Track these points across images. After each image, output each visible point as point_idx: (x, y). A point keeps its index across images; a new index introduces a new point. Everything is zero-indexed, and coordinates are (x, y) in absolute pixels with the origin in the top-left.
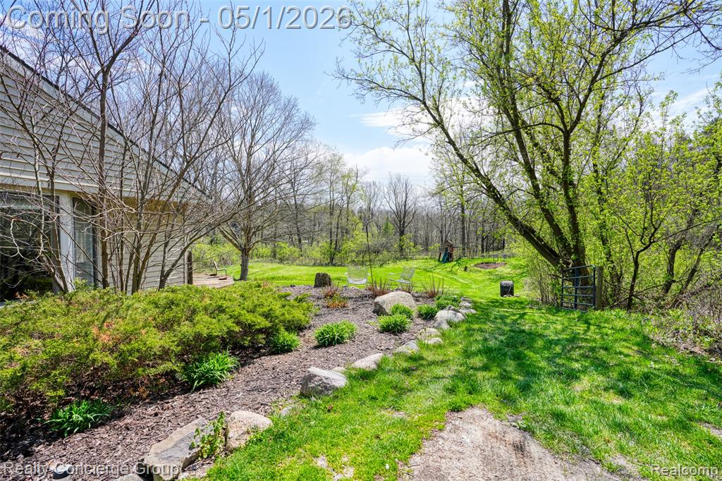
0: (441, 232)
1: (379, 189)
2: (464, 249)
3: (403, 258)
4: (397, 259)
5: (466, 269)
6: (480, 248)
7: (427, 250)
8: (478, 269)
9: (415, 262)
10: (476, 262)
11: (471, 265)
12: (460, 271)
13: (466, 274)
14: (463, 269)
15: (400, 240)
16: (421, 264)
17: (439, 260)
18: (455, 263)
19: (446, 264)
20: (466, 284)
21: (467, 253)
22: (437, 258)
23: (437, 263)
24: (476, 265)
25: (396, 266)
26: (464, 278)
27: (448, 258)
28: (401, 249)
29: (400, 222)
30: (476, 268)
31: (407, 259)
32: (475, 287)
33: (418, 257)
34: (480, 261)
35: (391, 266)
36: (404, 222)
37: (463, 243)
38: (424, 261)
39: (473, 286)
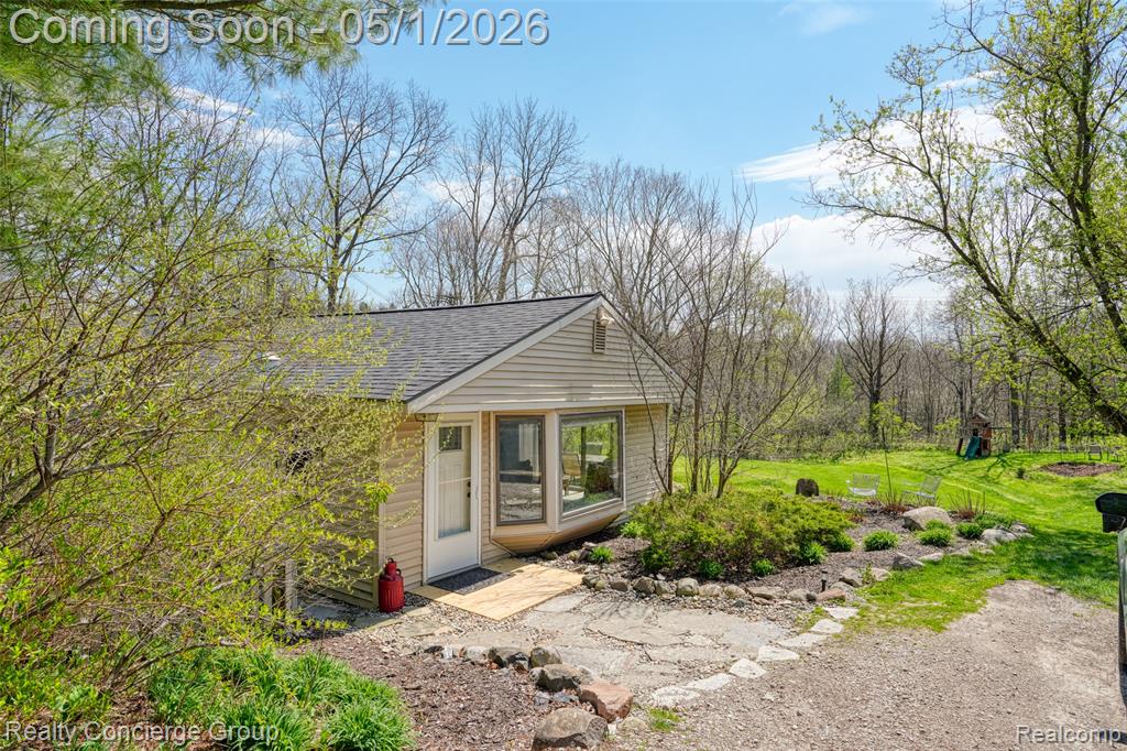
0: (960, 393)
1: (817, 303)
2: (1016, 432)
3: (879, 447)
4: (864, 448)
5: (1021, 474)
6: (1056, 428)
7: (929, 430)
8: (1051, 474)
9: (906, 455)
10: (1045, 460)
11: (1033, 465)
12: (1008, 479)
13: (1020, 484)
14: (1013, 474)
15: (872, 411)
16: (920, 461)
17: (958, 454)
18: (995, 460)
19: (974, 462)
20: (1022, 505)
21: (1024, 439)
22: (954, 448)
23: (955, 458)
24: (1045, 468)
25: (867, 463)
26: (1016, 493)
27: (979, 449)
28: (873, 428)
29: (871, 374)
30: (1045, 473)
31: (886, 448)
32: (1044, 511)
33: (910, 444)
34: (1054, 459)
35: (855, 461)
36: (880, 376)
37: (1015, 420)
38: (924, 453)
39: (1038, 509)
